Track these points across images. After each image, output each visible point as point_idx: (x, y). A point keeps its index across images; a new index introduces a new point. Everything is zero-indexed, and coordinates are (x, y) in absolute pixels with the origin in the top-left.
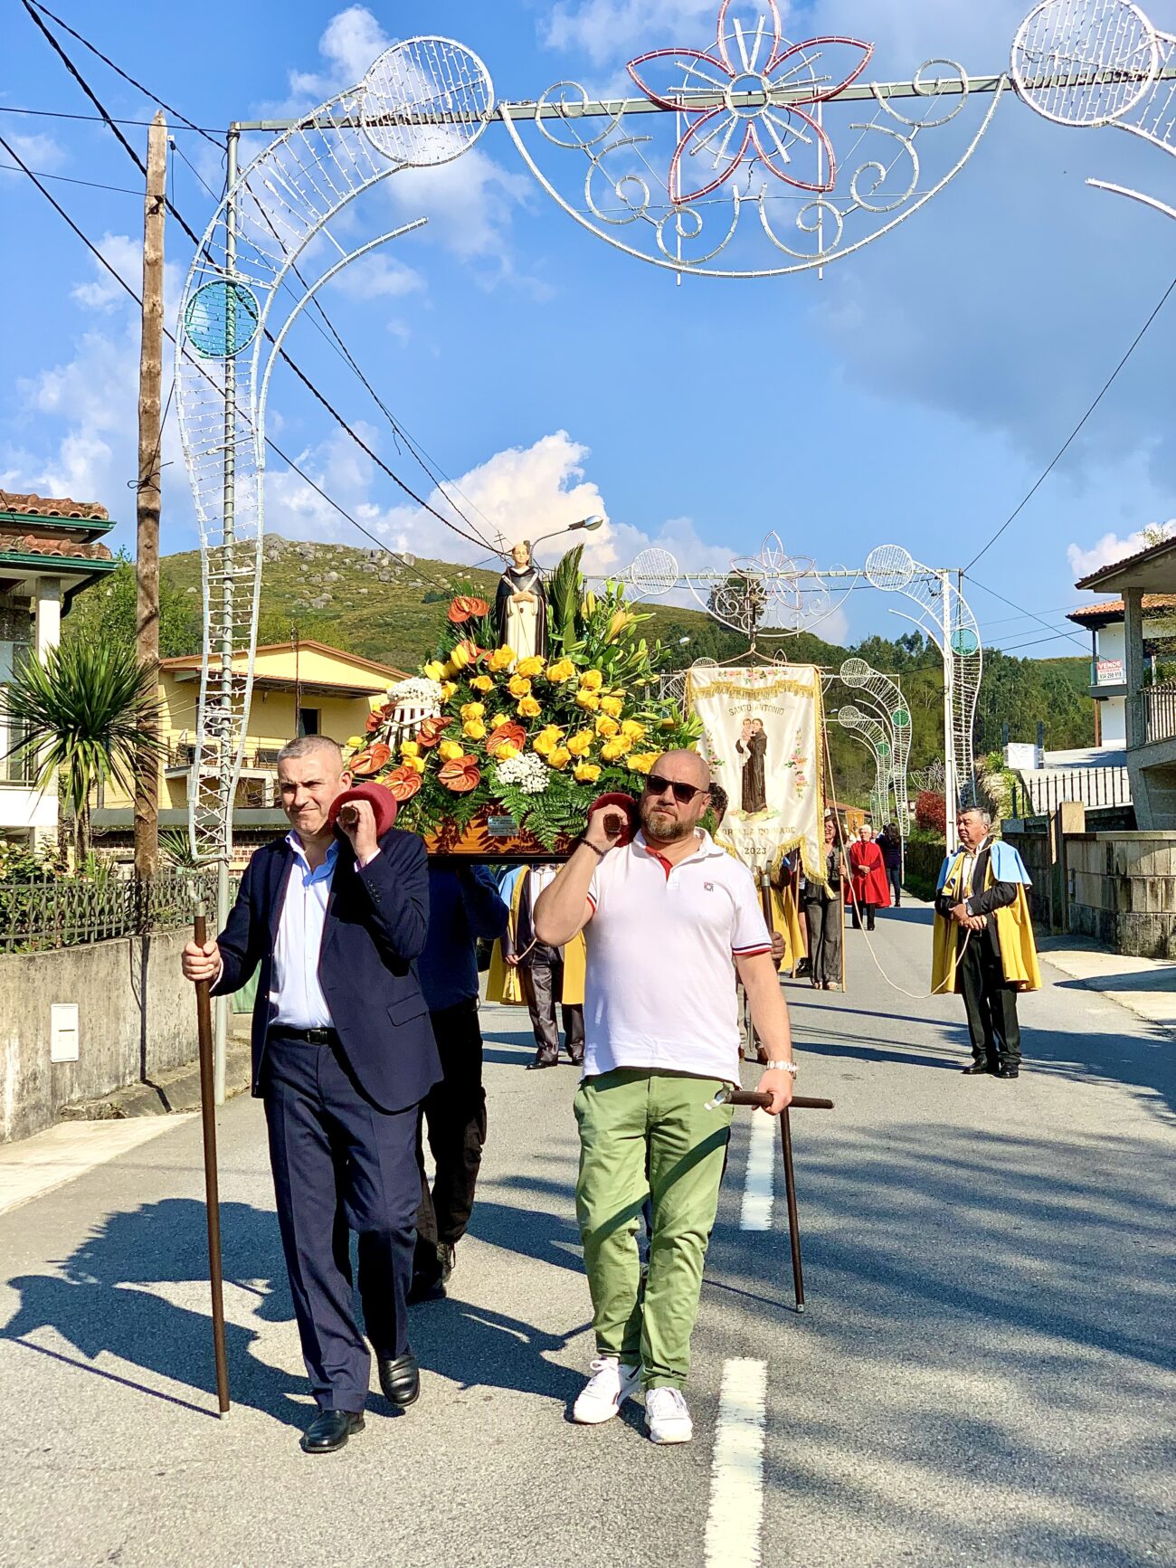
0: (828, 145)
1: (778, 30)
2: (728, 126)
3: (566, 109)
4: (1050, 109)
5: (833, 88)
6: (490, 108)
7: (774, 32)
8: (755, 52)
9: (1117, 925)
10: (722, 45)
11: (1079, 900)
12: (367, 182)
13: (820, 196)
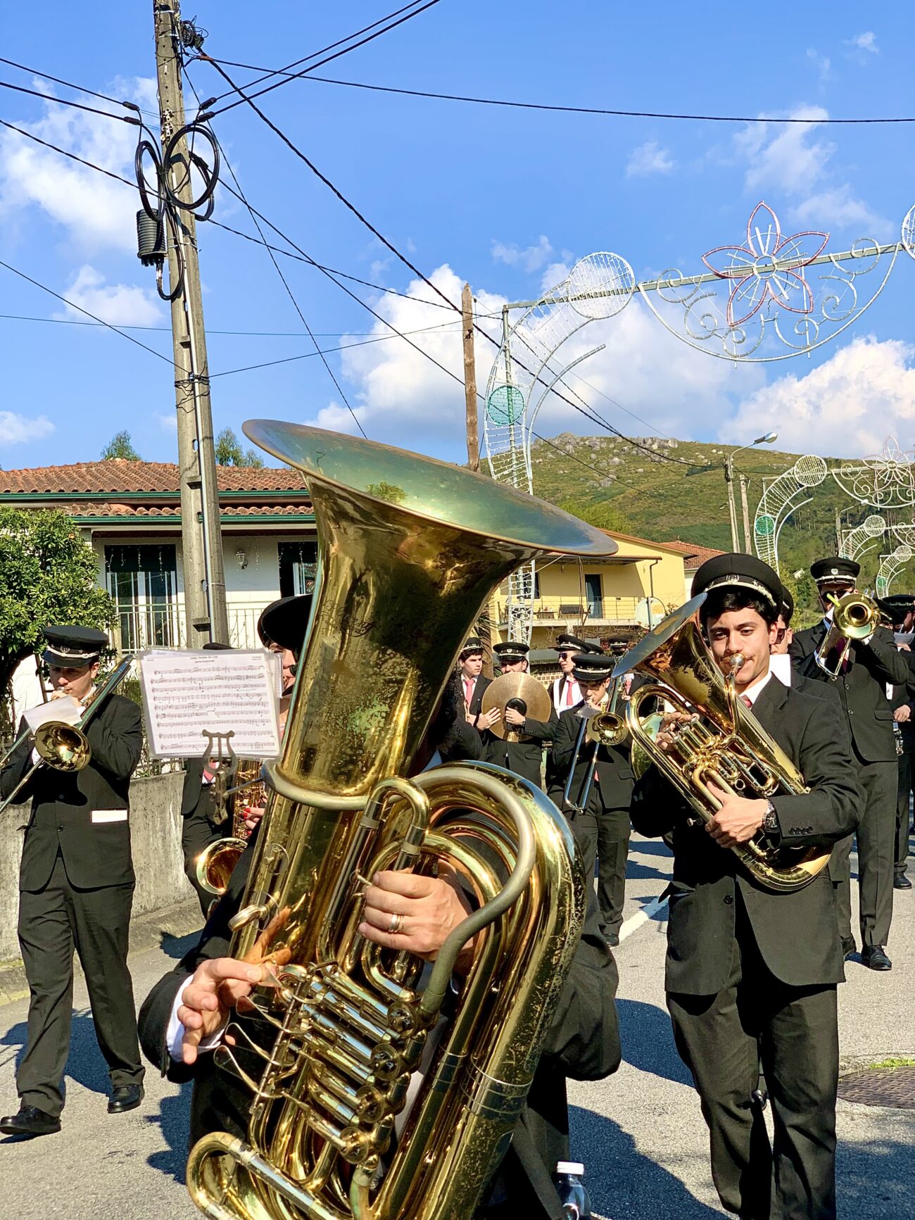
0: (808, 288)
1: (779, 231)
2: (755, 284)
3: (672, 283)
5: (810, 259)
6: (633, 286)
7: (776, 232)
8: (768, 243)
10: (750, 242)
13: (806, 316)
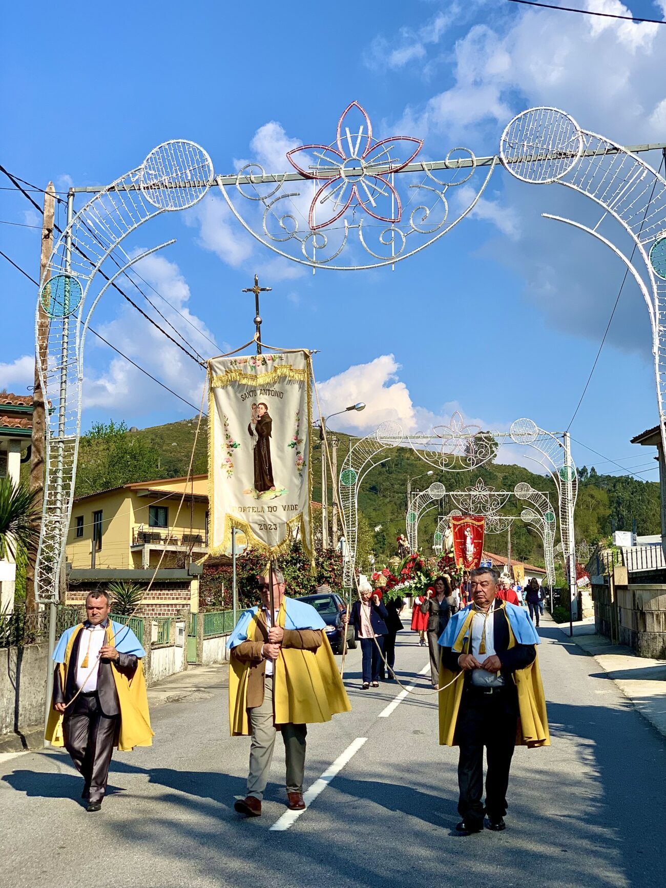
0: (397, 196)
1: (370, 133)
2: (341, 187)
3: (253, 179)
4: (521, 175)
5: (399, 165)
6: (211, 179)
7: (367, 134)
8: (357, 146)
9: (638, 640)
10: (339, 143)
11: (623, 625)
12: (143, 220)
13: (393, 225)
